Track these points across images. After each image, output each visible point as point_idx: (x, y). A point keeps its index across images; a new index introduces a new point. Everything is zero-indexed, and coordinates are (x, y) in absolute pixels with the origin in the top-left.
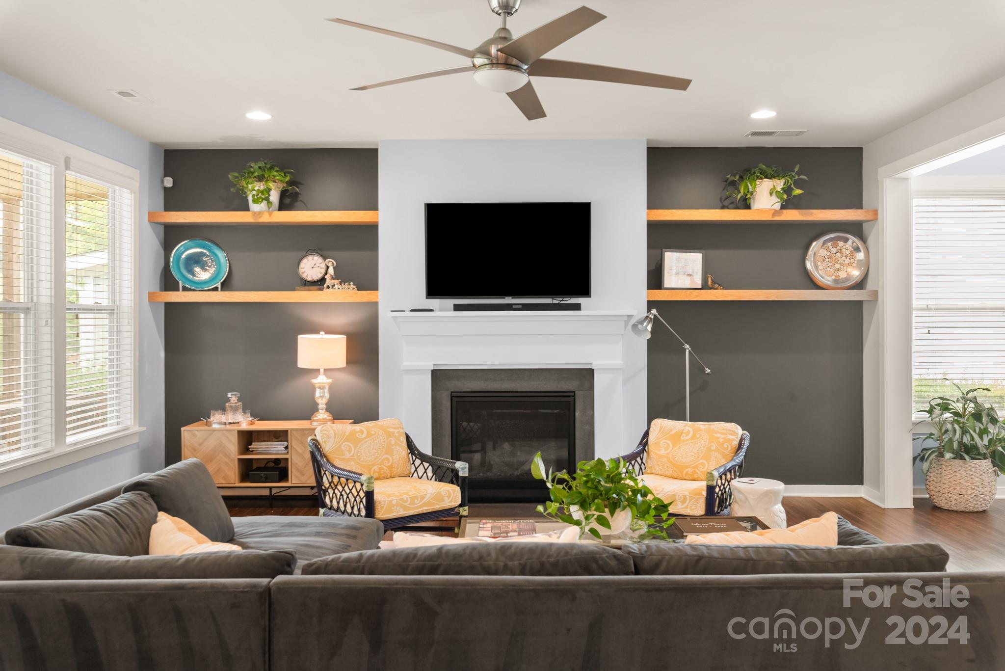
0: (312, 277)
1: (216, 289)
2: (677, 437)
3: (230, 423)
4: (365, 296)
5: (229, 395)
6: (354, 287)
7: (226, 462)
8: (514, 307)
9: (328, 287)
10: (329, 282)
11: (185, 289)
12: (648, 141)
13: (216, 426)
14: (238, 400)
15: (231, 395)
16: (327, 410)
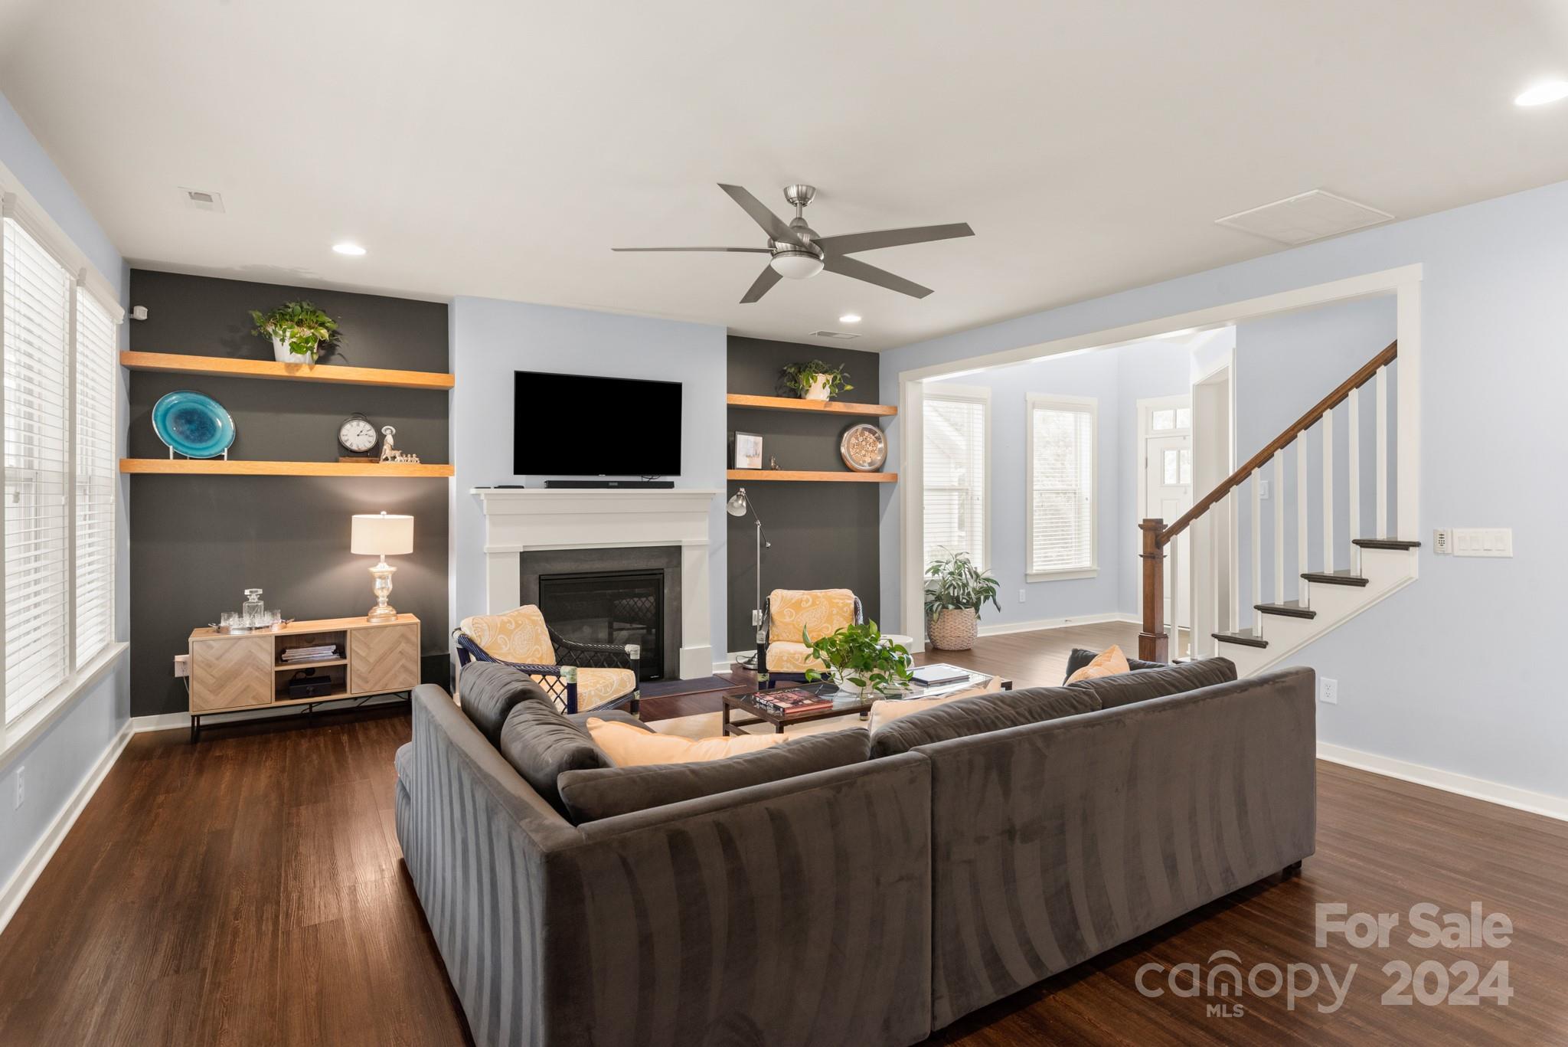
0: (358, 447)
1: (221, 457)
2: (797, 606)
3: (257, 628)
4: (433, 470)
5: (247, 592)
6: (417, 459)
7: (257, 677)
8: (611, 484)
9: (386, 459)
10: (387, 451)
11: (177, 456)
12: (728, 329)
13: (236, 633)
14: (259, 599)
15: (251, 592)
16: (389, 604)
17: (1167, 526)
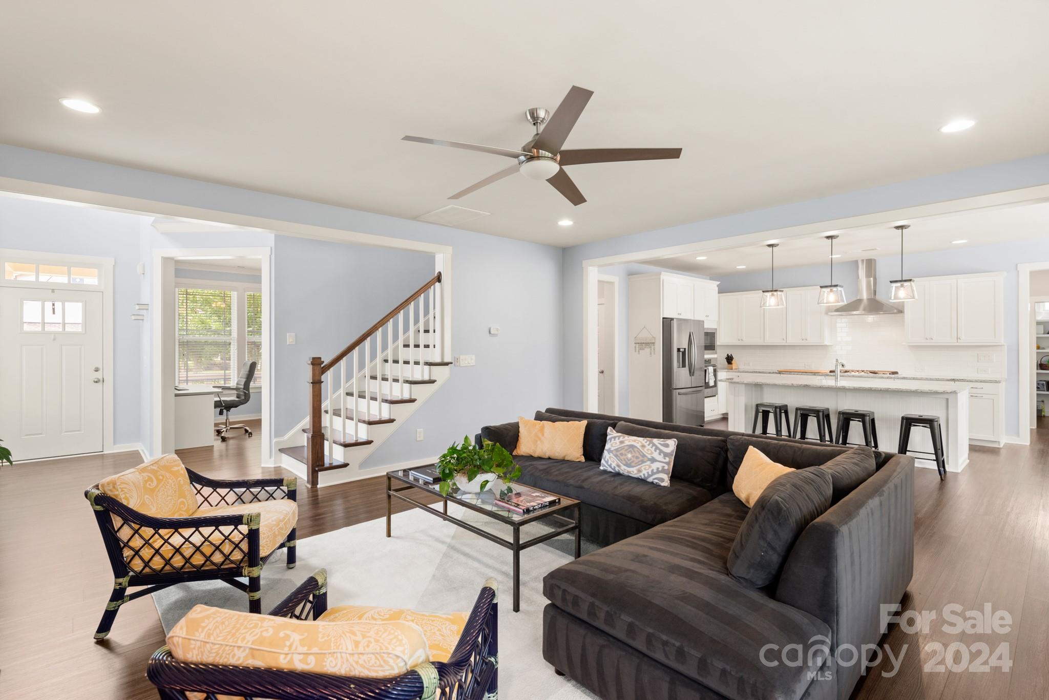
17: (323, 362)
